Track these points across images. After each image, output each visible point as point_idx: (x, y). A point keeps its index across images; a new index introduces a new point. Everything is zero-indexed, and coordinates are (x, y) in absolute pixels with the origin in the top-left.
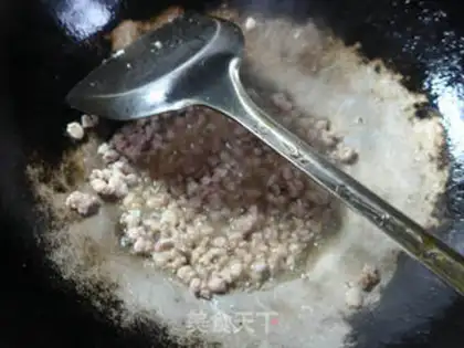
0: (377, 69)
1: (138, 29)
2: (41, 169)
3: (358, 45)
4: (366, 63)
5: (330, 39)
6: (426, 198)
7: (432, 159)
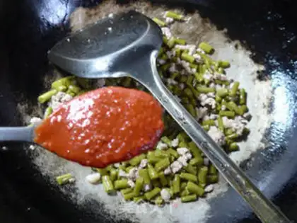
0: (236, 47)
1: (87, 13)
2: (27, 105)
3: (226, 30)
4: (230, 42)
5: (208, 25)
6: (259, 131)
7: (265, 107)
